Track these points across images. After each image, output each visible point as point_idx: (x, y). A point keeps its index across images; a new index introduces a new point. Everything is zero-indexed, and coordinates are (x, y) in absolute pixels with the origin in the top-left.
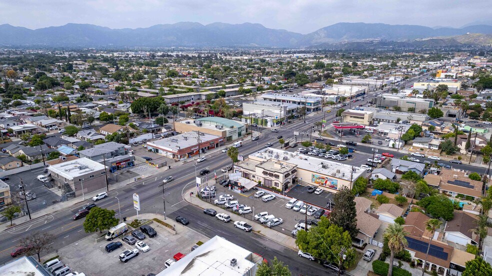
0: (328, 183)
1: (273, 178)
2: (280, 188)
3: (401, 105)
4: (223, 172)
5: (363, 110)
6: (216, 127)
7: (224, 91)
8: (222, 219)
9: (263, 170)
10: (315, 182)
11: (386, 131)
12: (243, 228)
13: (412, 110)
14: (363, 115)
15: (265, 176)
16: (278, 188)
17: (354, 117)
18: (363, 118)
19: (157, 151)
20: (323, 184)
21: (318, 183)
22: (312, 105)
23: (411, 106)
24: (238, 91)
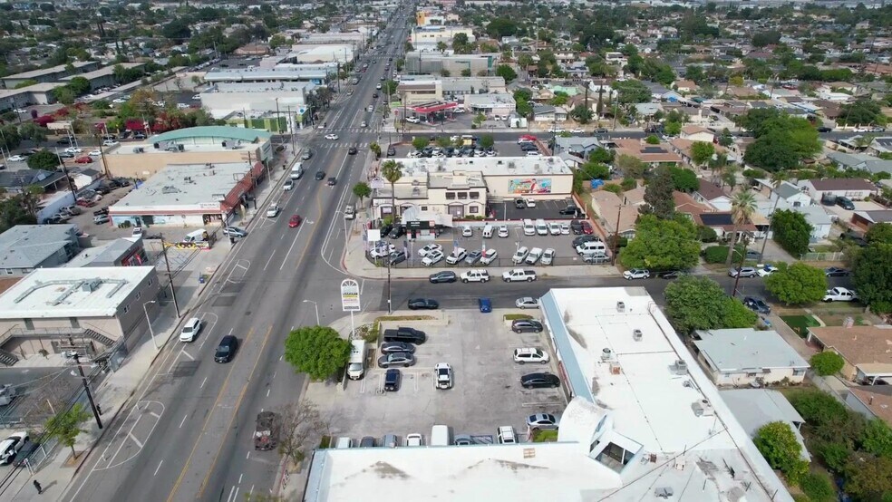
0: (537, 187)
1: (468, 202)
2: (481, 212)
3: (448, 67)
4: (350, 219)
5: (413, 80)
6: (224, 144)
7: (84, 79)
8: (478, 278)
9: (446, 191)
10: (515, 192)
11: (489, 106)
12: (525, 277)
13: (467, 73)
14: (434, 86)
15: (449, 202)
16: (476, 215)
17: (419, 93)
18: (434, 92)
19: (148, 219)
20: (527, 191)
21: (520, 191)
22: (323, 82)
23: (465, 67)
24: (114, 75)
